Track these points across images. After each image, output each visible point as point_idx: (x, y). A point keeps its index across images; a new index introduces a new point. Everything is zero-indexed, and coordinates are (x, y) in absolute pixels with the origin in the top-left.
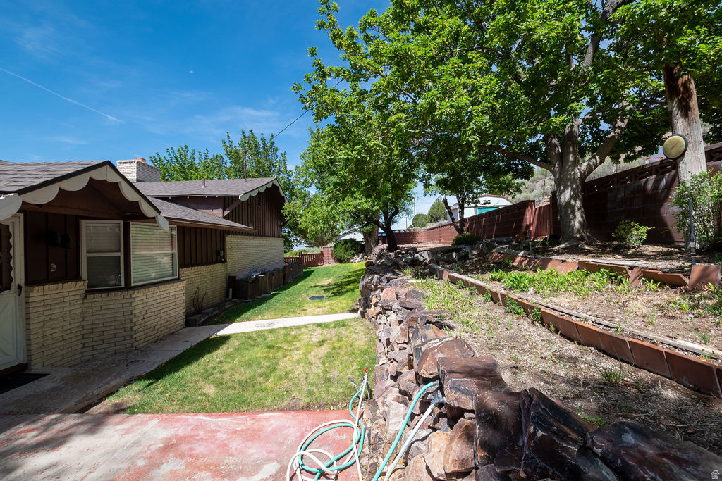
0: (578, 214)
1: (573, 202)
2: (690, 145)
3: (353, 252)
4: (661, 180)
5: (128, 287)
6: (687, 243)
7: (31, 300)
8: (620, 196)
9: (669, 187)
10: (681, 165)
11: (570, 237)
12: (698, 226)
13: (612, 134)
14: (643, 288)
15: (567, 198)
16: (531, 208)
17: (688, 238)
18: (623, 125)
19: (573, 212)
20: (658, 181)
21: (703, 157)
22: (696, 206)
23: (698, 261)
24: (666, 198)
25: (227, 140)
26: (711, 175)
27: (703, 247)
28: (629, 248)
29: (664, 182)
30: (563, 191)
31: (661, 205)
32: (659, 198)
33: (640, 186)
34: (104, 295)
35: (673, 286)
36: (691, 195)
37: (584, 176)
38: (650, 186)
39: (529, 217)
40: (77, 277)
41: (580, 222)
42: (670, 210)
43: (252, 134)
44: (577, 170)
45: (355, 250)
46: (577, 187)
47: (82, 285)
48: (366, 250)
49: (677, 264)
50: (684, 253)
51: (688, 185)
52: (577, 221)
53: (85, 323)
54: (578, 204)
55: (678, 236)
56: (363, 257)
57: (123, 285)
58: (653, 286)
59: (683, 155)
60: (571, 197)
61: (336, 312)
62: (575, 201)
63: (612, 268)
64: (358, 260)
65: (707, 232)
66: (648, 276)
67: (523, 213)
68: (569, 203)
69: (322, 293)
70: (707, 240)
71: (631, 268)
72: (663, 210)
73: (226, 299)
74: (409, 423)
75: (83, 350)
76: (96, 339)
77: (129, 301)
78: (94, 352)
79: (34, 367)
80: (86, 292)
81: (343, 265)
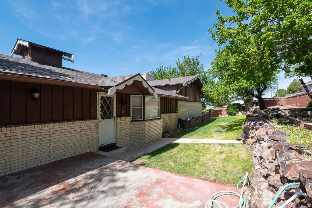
3: (238, 110)
5: (144, 120)
7: (117, 122)
25: (178, 61)
34: (137, 122)
40: (129, 116)
43: (188, 57)
45: (239, 109)
47: (130, 118)
48: (246, 109)
53: (131, 132)
56: (244, 112)
57: (142, 119)
61: (229, 139)
64: (241, 114)
69: (221, 129)
73: (178, 128)
74: (276, 203)
75: (130, 141)
76: (134, 138)
77: (144, 125)
78: (133, 142)
79: (118, 144)
80: (132, 121)
81: (232, 116)
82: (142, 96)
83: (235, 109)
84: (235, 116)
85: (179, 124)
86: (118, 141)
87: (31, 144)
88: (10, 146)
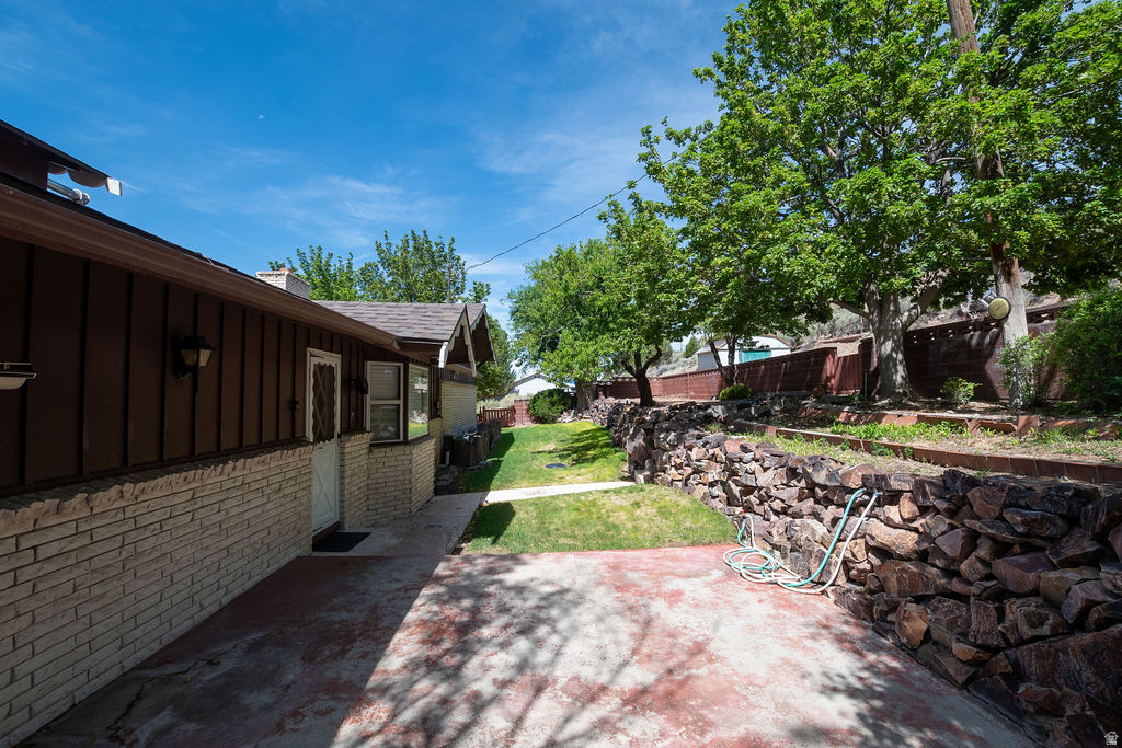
0: (900, 368)
1: (894, 355)
2: (1013, 308)
3: (561, 407)
4: (985, 337)
5: (406, 442)
6: (1011, 400)
7: (347, 451)
8: (942, 350)
9: (993, 343)
10: (1005, 326)
11: (892, 393)
12: (1022, 384)
13: (934, 283)
14: (982, 435)
15: (889, 350)
16: (833, 357)
17: (1013, 394)
18: (944, 274)
19: (895, 366)
20: (982, 337)
21: (1024, 319)
22: (1019, 366)
23: (1023, 415)
24: (991, 354)
25: (384, 242)
26: (1031, 339)
27: (1025, 404)
28: (957, 404)
29: (988, 339)
30: (884, 342)
31: (986, 362)
32: (982, 354)
33: (963, 341)
34: (389, 449)
35: (1006, 433)
36: (1015, 357)
37: (905, 326)
38: (974, 341)
39: (829, 367)
40: (362, 430)
41: (902, 377)
42: (994, 367)
43: (426, 236)
44: (898, 321)
45: (564, 405)
46: (899, 338)
47: (366, 438)
48: (579, 406)
49: (1006, 417)
50: (1008, 409)
51: (1013, 347)
52: (899, 375)
53: (369, 482)
54: (900, 357)
55: (1003, 393)
56: (576, 415)
57: (402, 439)
58: (990, 433)
59: (1007, 316)
60: (893, 350)
61: (605, 480)
62: (897, 353)
63: (952, 421)
64: (569, 419)
65: (1030, 390)
66: (985, 426)
67: (823, 362)
68: (890, 355)
69: (558, 461)
70: (1029, 397)
71: (970, 420)
72: (987, 367)
73: (443, 466)
74: (831, 529)
75: (368, 513)
76: (379, 501)
77: (409, 457)
78: (377, 516)
79: (347, 526)
80: (371, 445)
81: (548, 426)
82: (402, 364)
83: (553, 404)
84: (555, 425)
85: (448, 454)
86: (347, 515)
87: (181, 545)
88: (137, 555)
